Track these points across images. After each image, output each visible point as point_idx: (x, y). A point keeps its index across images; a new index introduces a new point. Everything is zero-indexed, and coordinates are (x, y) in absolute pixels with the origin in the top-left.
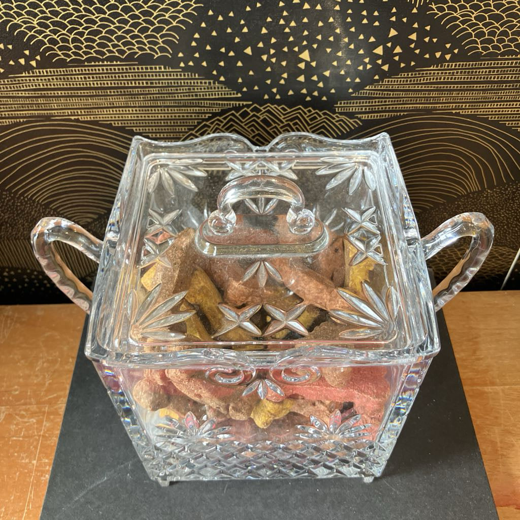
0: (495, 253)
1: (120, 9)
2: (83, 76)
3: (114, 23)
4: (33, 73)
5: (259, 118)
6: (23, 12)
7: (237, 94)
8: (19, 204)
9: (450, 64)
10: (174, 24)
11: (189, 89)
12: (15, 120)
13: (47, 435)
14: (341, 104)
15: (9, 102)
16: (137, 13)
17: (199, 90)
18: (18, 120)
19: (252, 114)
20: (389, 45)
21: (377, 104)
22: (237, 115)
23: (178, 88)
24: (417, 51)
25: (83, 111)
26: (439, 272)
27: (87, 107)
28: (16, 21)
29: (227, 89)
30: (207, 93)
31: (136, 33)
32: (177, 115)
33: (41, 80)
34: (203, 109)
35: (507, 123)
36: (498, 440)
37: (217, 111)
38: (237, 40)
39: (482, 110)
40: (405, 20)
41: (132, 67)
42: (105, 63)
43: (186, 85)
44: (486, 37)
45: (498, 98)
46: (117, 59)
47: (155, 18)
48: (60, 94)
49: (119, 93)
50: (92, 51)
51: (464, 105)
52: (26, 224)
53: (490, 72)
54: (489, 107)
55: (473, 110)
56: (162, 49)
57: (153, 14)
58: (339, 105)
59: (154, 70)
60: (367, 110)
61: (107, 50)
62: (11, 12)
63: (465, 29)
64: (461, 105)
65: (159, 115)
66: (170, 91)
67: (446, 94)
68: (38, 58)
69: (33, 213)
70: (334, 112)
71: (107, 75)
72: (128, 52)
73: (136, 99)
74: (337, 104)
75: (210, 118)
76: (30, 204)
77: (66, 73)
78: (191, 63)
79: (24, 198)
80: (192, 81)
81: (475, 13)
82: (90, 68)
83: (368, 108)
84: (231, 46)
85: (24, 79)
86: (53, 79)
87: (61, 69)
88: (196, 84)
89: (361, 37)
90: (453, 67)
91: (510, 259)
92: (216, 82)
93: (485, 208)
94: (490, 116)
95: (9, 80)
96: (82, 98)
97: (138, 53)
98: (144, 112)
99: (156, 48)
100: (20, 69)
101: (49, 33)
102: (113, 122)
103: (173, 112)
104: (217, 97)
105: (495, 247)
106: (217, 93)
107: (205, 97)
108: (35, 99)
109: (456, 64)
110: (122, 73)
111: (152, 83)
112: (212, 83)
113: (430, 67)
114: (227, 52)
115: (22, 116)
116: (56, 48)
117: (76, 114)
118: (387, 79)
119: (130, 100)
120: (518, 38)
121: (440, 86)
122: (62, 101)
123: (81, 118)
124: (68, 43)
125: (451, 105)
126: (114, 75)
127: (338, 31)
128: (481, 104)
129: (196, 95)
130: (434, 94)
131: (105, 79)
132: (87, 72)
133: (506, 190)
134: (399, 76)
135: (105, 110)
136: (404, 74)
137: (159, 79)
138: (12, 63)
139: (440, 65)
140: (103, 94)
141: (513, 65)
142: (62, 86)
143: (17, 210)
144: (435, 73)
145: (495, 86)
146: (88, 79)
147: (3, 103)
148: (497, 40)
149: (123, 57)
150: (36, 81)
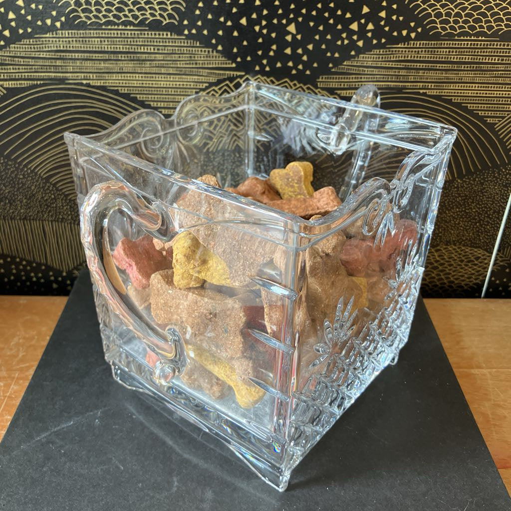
0: (470, 256)
2: (99, 40)
4: (56, 34)
7: (232, 63)
8: (21, 177)
9: (416, 42)
11: (191, 57)
12: (33, 82)
13: (13, 396)
14: (322, 78)
15: (31, 64)
17: (199, 59)
18: (36, 82)
20: (363, 21)
21: (354, 80)
22: (231, 85)
23: (181, 56)
24: (387, 29)
25: (95, 75)
27: (99, 71)
29: (223, 59)
30: (206, 62)
32: (178, 83)
33: (63, 41)
34: (201, 78)
35: (469, 105)
36: (489, 413)
37: (213, 81)
38: (234, 10)
39: (446, 91)
41: (143, 32)
42: (120, 27)
43: (188, 52)
44: (444, 18)
45: (459, 79)
46: (131, 23)
48: (77, 57)
49: (129, 58)
50: (110, 15)
51: (430, 85)
52: (24, 201)
53: (449, 52)
54: (452, 88)
55: (438, 91)
56: (171, 16)
58: (320, 80)
59: (161, 37)
60: (346, 87)
61: (123, 15)
63: (425, 9)
64: (427, 84)
65: (162, 83)
66: (174, 59)
67: (413, 73)
68: (63, 19)
69: (33, 188)
70: (317, 87)
71: (121, 40)
72: (141, 18)
73: (143, 66)
74: (319, 78)
75: (207, 88)
76: (32, 177)
77: (85, 36)
78: (194, 31)
79: (27, 169)
80: (194, 49)
82: (107, 32)
83: (346, 84)
84: (229, 16)
85: (47, 39)
86: (73, 41)
87: (82, 32)
88: (197, 53)
89: (339, 13)
90: (418, 46)
91: (486, 264)
92: (215, 51)
94: (453, 98)
95: (35, 40)
96: (96, 62)
97: (149, 19)
98: (149, 79)
99: (165, 14)
100: (45, 29)
102: (120, 88)
103: (175, 80)
104: (214, 66)
105: (469, 248)
106: (214, 62)
107: (203, 66)
108: (54, 61)
109: (420, 44)
110: (133, 38)
111: (158, 49)
112: (211, 52)
113: (398, 44)
114: (226, 21)
115: (40, 78)
116: (79, 10)
117: (88, 78)
118: (362, 56)
119: (138, 66)
120: (471, 20)
121: (407, 64)
122: (78, 64)
123: (92, 83)
124: (91, 6)
125: (419, 84)
126: (126, 40)
127: (319, 6)
128: (445, 85)
129: (196, 64)
130: (403, 72)
131: (118, 43)
132: (104, 35)
133: (474, 180)
134: (372, 53)
135: (114, 75)
136: (377, 51)
137: (165, 46)
138: (39, 23)
139: (406, 43)
140: (115, 58)
141: (469, 46)
142: (80, 49)
143: (18, 184)
144: (402, 51)
145: (456, 67)
146: (103, 43)
147: (25, 63)
148: (453, 21)
149: (136, 22)
150: (58, 42)
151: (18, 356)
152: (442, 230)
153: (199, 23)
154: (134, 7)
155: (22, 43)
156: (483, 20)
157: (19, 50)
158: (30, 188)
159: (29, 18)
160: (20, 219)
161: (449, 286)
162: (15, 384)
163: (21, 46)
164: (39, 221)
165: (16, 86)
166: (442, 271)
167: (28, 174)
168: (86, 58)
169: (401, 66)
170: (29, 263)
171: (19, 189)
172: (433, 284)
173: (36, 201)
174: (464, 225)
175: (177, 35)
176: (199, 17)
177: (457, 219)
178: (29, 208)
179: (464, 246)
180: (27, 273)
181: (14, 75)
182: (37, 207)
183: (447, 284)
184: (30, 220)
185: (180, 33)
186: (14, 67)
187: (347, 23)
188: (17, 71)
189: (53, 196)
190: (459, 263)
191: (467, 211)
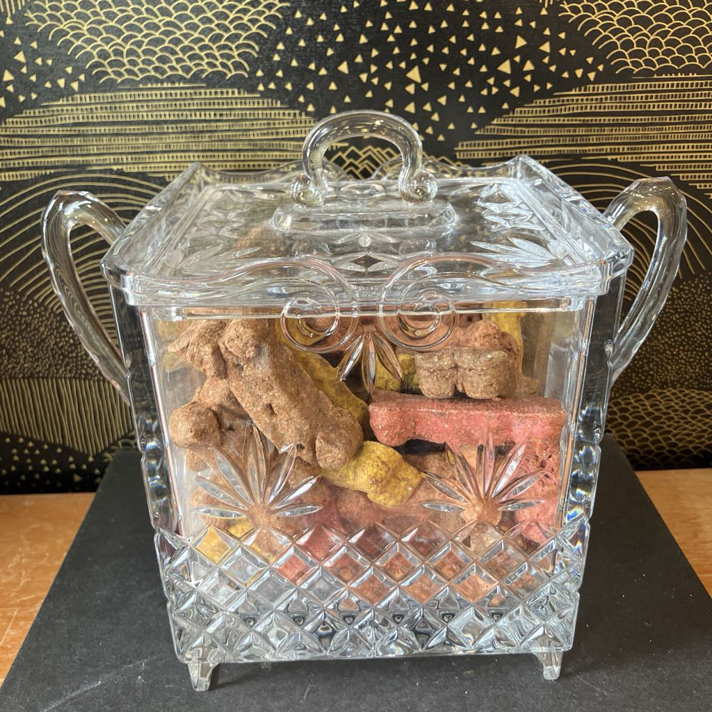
0: (699, 403)
1: (189, 10)
2: (134, 105)
3: (180, 29)
4: (73, 100)
5: (357, 168)
6: (72, 14)
8: (25, 313)
9: (596, 86)
10: (254, 29)
11: (269, 124)
12: (40, 172)
14: (462, 146)
15: (36, 144)
16: (209, 15)
17: (281, 126)
18: (44, 172)
19: (348, 162)
20: (517, 59)
21: (509, 146)
23: (255, 122)
24: (553, 68)
25: (129, 157)
26: (624, 442)
27: (136, 151)
28: (61, 27)
30: (291, 130)
31: (207, 42)
32: (252, 163)
33: (82, 109)
34: (285, 154)
35: (681, 175)
38: (330, 52)
39: (646, 155)
40: (533, 24)
41: (198, 91)
42: (165, 85)
43: (265, 117)
44: (635, 48)
45: (664, 137)
46: (181, 79)
47: (231, 22)
48: (103, 132)
49: (179, 130)
50: (150, 68)
51: (621, 147)
52: (30, 350)
53: (647, 97)
54: (654, 150)
55: (634, 156)
56: (238, 66)
57: (228, 17)
58: (460, 148)
59: (225, 96)
60: (497, 156)
61: (169, 67)
62: (58, 14)
63: (607, 38)
64: (617, 147)
65: (228, 164)
66: (244, 128)
67: (595, 131)
68: (82, 77)
69: (42, 329)
70: (454, 159)
71: (166, 103)
72: (195, 69)
73: (200, 140)
74: (458, 146)
76: (40, 313)
77: (114, 100)
78: (272, 86)
79: (34, 301)
80: (273, 112)
81: (617, 15)
82: (145, 93)
83: (497, 152)
84: (322, 61)
85: (60, 108)
86: (96, 108)
87: (109, 94)
88: (277, 117)
89: (482, 48)
90: (600, 91)
92: (303, 114)
93: (672, 320)
94: (657, 165)
95: (42, 110)
96: (131, 138)
97: (206, 71)
98: (209, 159)
99: (229, 63)
100: (57, 93)
101: (100, 43)
102: (167, 175)
103: (246, 158)
105: (697, 392)
106: (303, 129)
107: (288, 136)
108: (69, 139)
109: (603, 87)
110: (184, 100)
111: (221, 115)
112: (298, 115)
113: (571, 90)
114: (318, 69)
115: (50, 165)
116: (105, 63)
117: (120, 161)
118: (519, 109)
119: (193, 140)
120: (675, 50)
121: (586, 118)
122: (105, 143)
123: (126, 169)
124: (122, 56)
125: (605, 147)
126: (174, 103)
127: (453, 40)
128: (643, 146)
129: (277, 133)
130: (581, 131)
131: (162, 108)
132: (141, 98)
133: (697, 287)
134: (534, 105)
135: (158, 156)
136: (540, 102)
137: (231, 109)
138: (48, 85)
139: (583, 88)
140: (159, 131)
141: (675, 88)
142: (107, 120)
143: (20, 324)
144: (577, 100)
145: (657, 119)
146: (141, 109)
147: (28, 145)
148: (649, 52)
149: (188, 77)
150: (75, 112)
151: (19, 583)
152: (654, 365)
153: (280, 74)
154: (184, 54)
155: (24, 115)
156: (693, 48)
157: (19, 125)
158: (38, 330)
159: (33, 78)
160: (23, 378)
161: (669, 452)
162: (12, 628)
163: (22, 120)
164: (52, 378)
165: (15, 179)
166: (657, 428)
167: (35, 309)
168: (116, 132)
169: (577, 122)
170: (39, 445)
171: (21, 332)
172: (645, 449)
173: (47, 350)
174: (686, 355)
175: (248, 92)
176: (279, 65)
177: (674, 347)
178: (37, 360)
179: (688, 388)
180: (36, 460)
181: (12, 162)
182: (49, 358)
183: (667, 448)
184: (38, 378)
185: (253, 89)
186: (13, 151)
187: (494, 63)
188: (17, 156)
189: (72, 341)
190: (683, 415)
191: (689, 334)
